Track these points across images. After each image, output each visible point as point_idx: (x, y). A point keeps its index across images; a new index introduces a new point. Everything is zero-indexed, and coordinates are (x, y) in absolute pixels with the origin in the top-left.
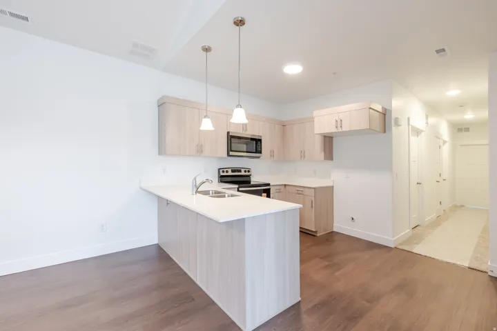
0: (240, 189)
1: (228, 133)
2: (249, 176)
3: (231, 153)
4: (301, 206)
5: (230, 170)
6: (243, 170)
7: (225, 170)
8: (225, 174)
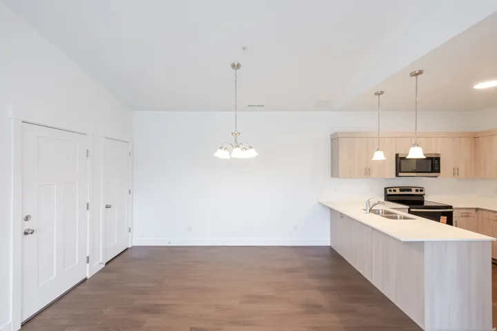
0: (412, 210)
1: (397, 155)
2: (422, 196)
3: (400, 174)
4: (494, 239)
5: (398, 190)
6: (414, 190)
7: (392, 189)
8: (393, 193)
